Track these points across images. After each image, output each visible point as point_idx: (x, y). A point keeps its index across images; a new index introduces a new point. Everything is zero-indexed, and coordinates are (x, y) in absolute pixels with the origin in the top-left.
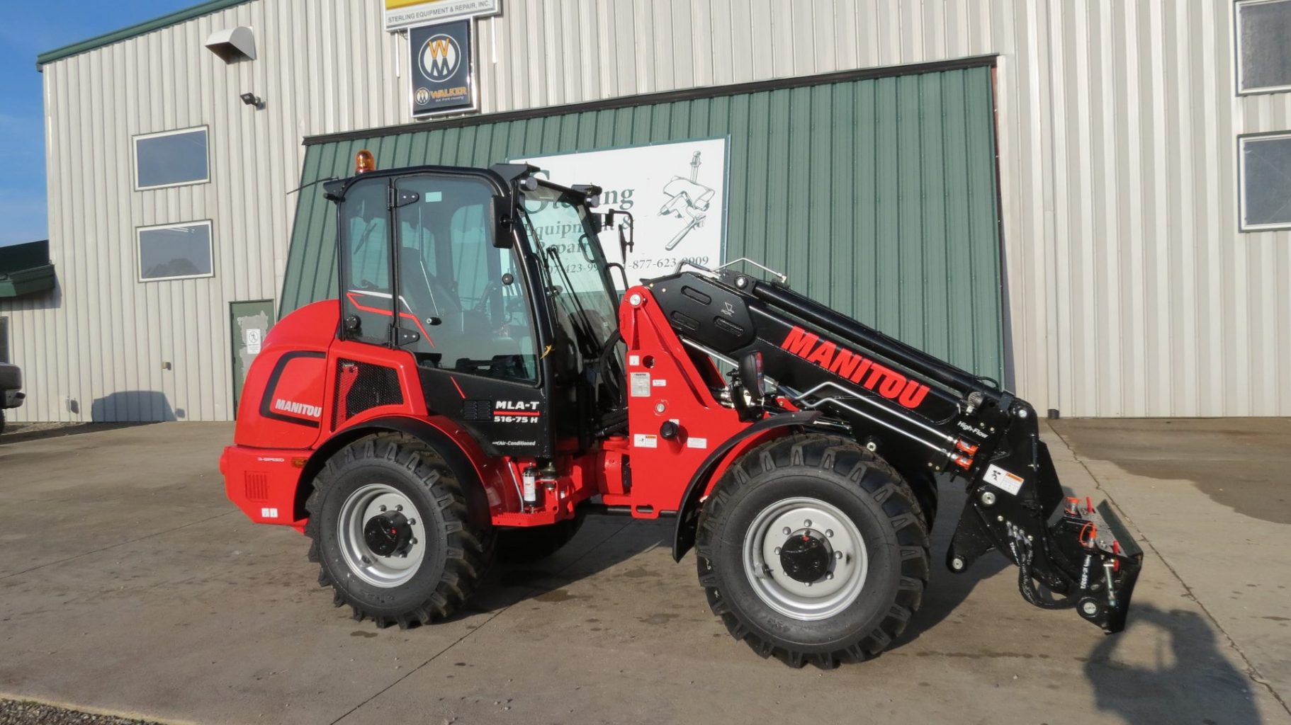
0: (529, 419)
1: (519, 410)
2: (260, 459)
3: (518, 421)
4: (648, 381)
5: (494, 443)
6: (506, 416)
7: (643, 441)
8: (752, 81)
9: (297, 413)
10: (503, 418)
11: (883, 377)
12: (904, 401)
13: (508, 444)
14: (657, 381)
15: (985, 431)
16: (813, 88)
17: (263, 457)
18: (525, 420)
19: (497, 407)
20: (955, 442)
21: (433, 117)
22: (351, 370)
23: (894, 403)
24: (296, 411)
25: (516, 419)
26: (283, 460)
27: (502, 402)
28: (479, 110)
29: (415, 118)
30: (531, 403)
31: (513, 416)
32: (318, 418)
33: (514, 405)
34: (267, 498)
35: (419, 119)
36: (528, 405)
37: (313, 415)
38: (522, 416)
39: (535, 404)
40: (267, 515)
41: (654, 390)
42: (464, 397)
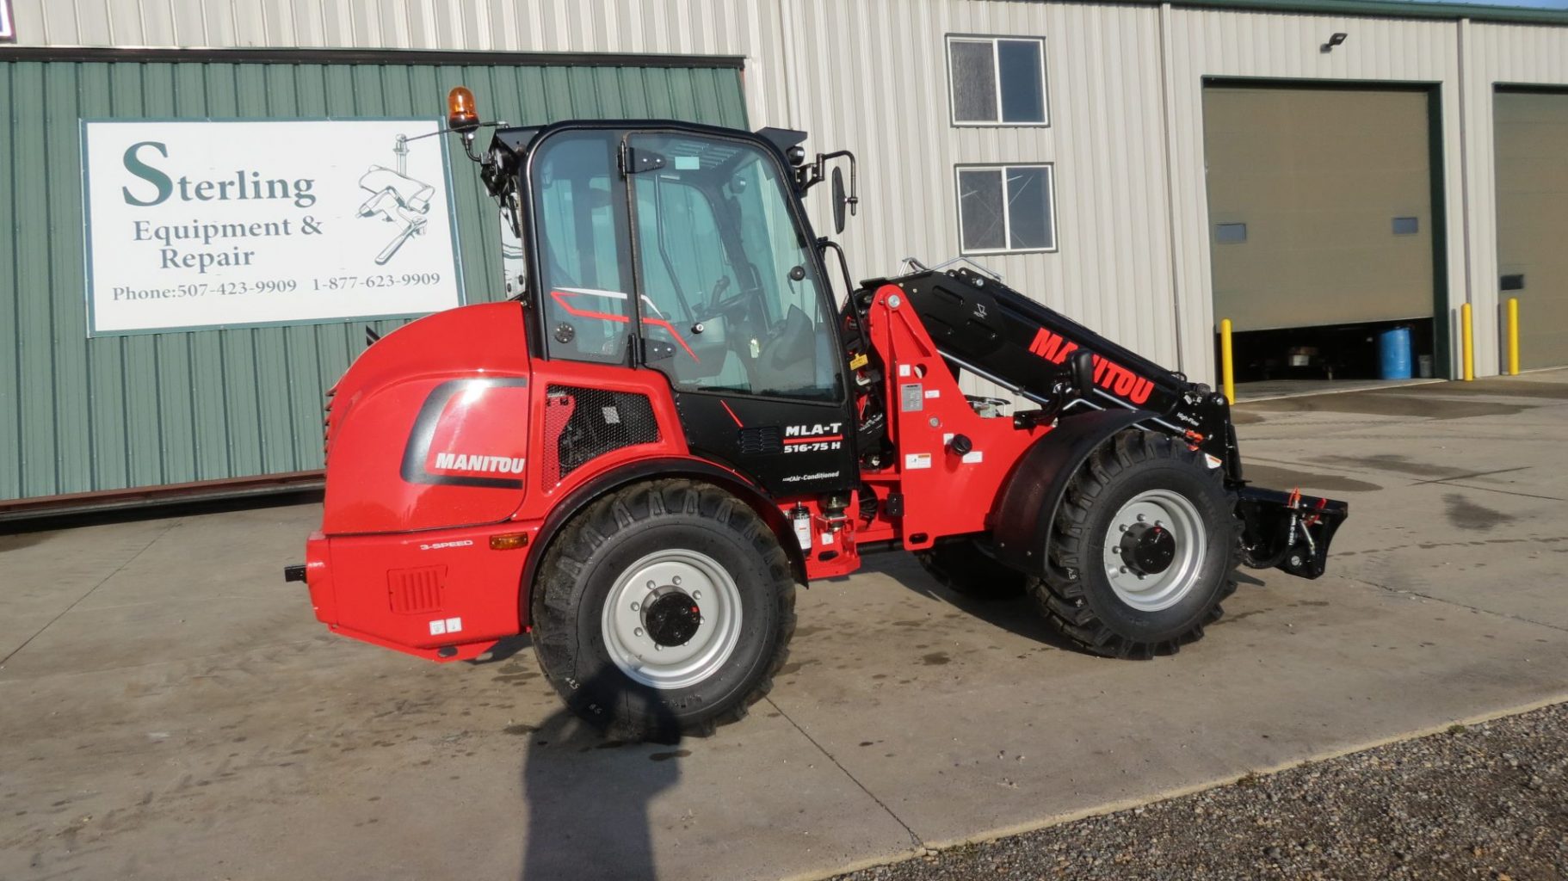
0: (830, 445)
1: (817, 435)
2: (426, 547)
3: (815, 449)
4: (920, 392)
5: (784, 480)
6: (799, 444)
7: (915, 462)
9: (480, 472)
10: (796, 447)
11: (1117, 376)
12: (1134, 398)
13: (805, 479)
14: (930, 392)
15: (1196, 419)
17: (430, 543)
18: (825, 447)
19: (787, 435)
20: (1184, 431)
22: (564, 402)
23: (1127, 399)
24: (477, 468)
25: (813, 447)
26: (471, 543)
27: (793, 426)
28: (15, 39)
30: (831, 425)
31: (809, 444)
32: (520, 474)
33: (809, 429)
34: (439, 604)
36: (827, 429)
37: (510, 471)
38: (820, 442)
39: (836, 427)
40: (442, 631)
41: (927, 402)
42: (741, 425)
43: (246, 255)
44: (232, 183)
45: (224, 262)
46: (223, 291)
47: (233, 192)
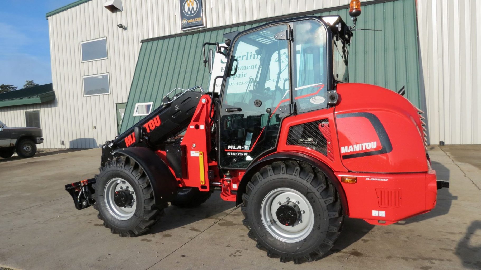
8: (314, 10)
16: (339, 11)
21: (189, 30)
28: (206, 27)
29: (182, 31)
35: (184, 31)
43: (245, 74)
44: (245, 56)
45: (239, 77)
46: (237, 84)
47: (245, 58)
